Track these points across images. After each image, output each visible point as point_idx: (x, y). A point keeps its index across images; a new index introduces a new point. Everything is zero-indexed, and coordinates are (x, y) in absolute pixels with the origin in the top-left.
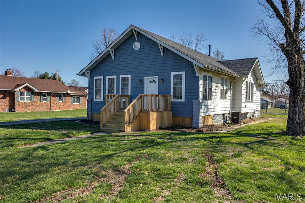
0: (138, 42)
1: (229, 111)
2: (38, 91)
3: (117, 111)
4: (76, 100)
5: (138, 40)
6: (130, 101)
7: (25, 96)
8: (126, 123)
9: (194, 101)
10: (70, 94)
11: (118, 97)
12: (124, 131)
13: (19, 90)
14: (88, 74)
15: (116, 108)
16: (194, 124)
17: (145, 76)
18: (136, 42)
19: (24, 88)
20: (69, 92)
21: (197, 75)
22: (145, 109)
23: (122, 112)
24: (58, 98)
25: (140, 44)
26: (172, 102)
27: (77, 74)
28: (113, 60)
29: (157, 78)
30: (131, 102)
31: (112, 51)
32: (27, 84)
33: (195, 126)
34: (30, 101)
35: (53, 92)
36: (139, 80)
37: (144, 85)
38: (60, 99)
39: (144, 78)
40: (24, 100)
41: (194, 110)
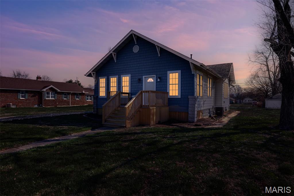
0: (137, 45)
1: (213, 106)
2: (60, 91)
3: (118, 107)
4: (89, 98)
5: (137, 43)
6: (130, 97)
7: (50, 95)
8: (127, 119)
9: (189, 97)
10: (84, 93)
11: (119, 94)
12: (125, 127)
13: (45, 90)
14: (94, 75)
15: (117, 104)
16: (190, 118)
17: (144, 76)
18: (135, 46)
19: (49, 89)
20: (84, 92)
21: (193, 73)
22: (143, 104)
23: (123, 107)
24: (76, 96)
25: (139, 47)
26: (169, 98)
27: (85, 75)
28: (116, 62)
29: (154, 76)
30: (131, 99)
31: (114, 54)
32: (52, 86)
33: (191, 120)
34: (54, 99)
35: (72, 92)
36: (138, 79)
37: (143, 83)
38: (77, 97)
39: (143, 77)
40: (50, 98)
41: (189, 106)
